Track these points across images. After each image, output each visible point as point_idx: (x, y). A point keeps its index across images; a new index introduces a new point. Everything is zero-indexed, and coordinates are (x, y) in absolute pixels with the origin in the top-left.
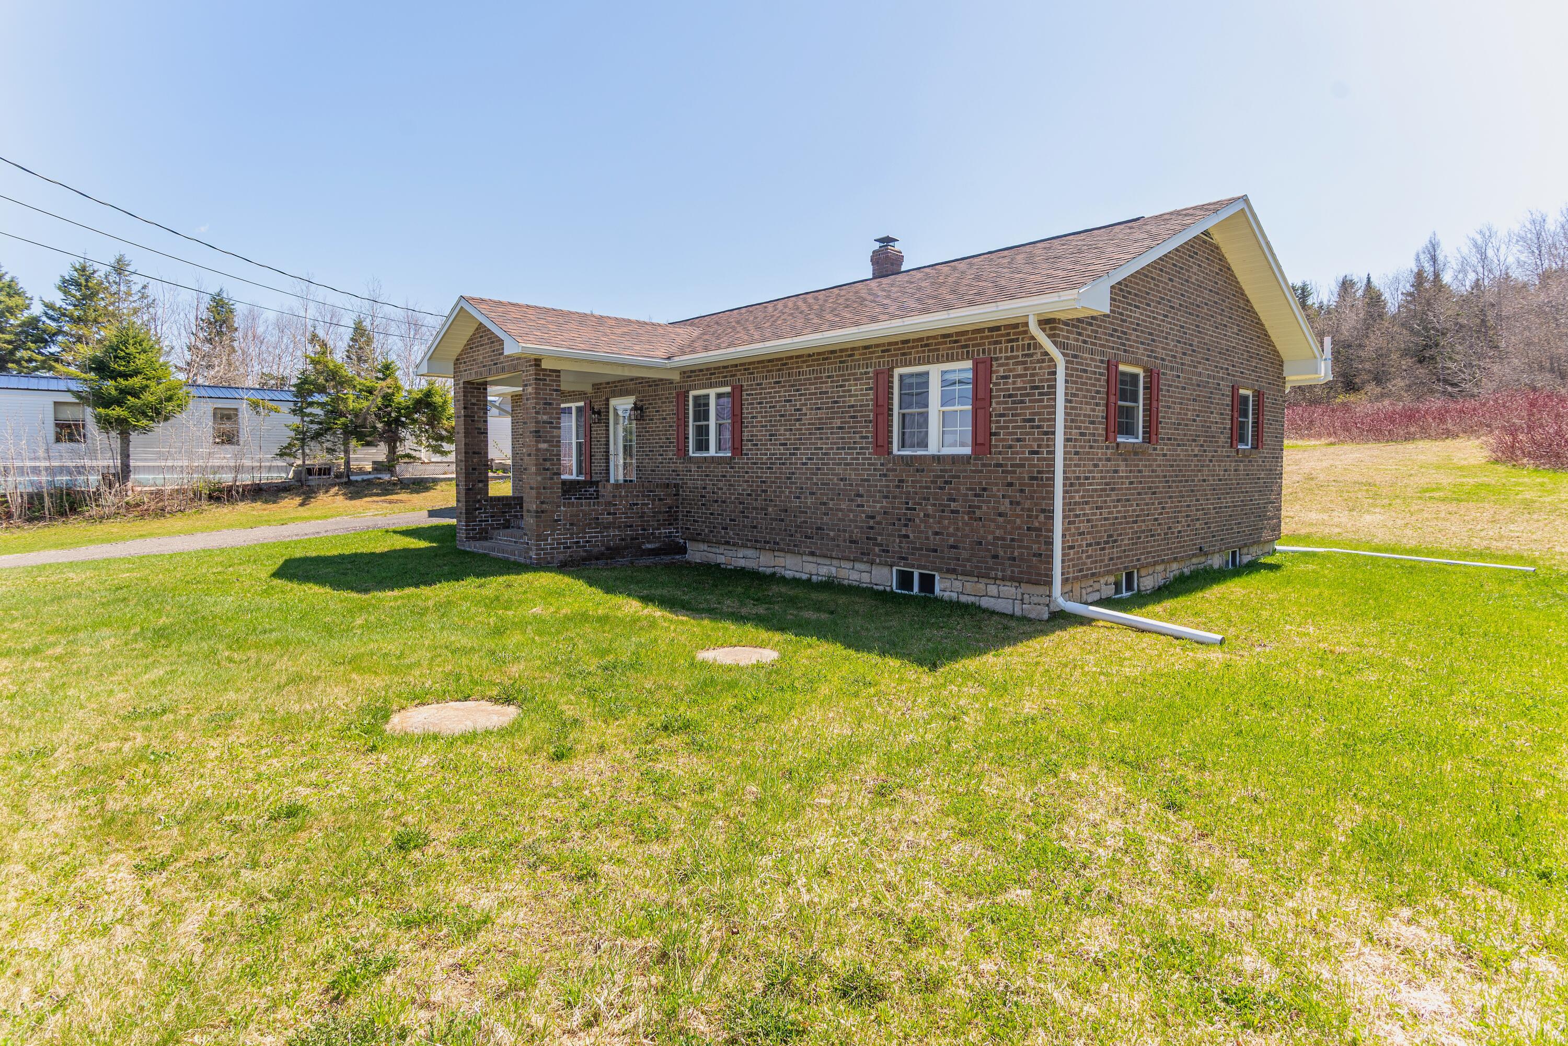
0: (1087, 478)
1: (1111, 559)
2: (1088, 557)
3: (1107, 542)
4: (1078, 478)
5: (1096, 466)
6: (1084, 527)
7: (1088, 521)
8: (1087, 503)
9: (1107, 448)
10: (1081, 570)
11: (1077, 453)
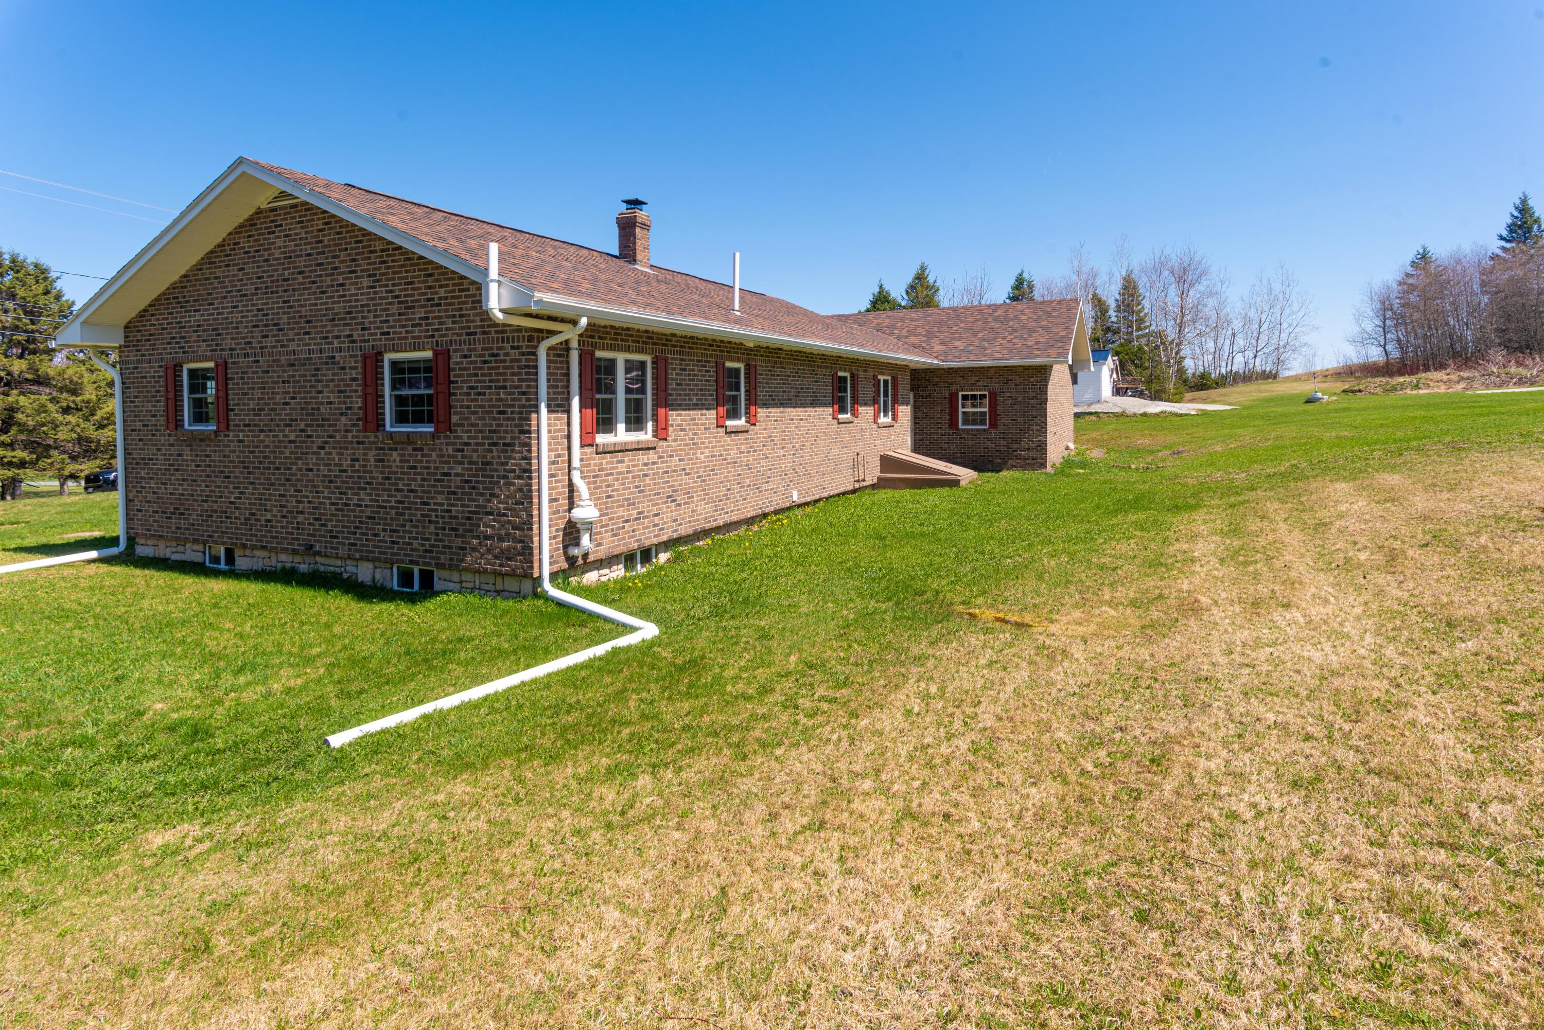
0: (150, 459)
1: (178, 528)
2: (155, 521)
3: (173, 513)
4: (143, 459)
5: (159, 450)
6: (150, 497)
7: (154, 493)
8: (152, 479)
9: (170, 435)
10: (149, 530)
11: (140, 440)
